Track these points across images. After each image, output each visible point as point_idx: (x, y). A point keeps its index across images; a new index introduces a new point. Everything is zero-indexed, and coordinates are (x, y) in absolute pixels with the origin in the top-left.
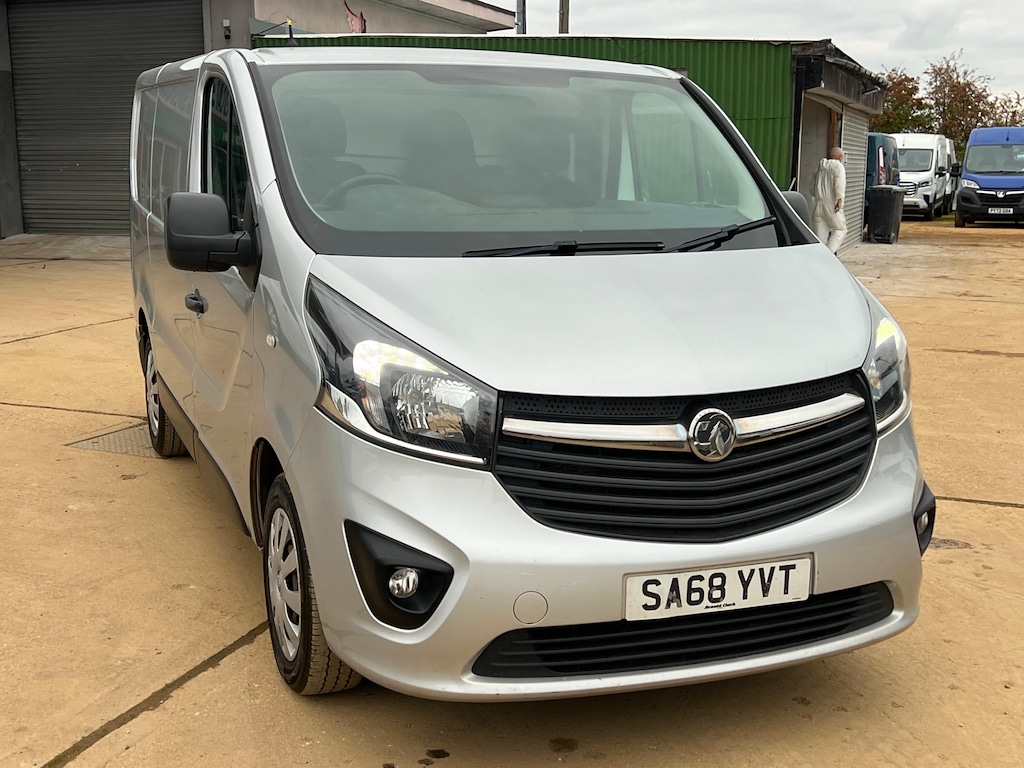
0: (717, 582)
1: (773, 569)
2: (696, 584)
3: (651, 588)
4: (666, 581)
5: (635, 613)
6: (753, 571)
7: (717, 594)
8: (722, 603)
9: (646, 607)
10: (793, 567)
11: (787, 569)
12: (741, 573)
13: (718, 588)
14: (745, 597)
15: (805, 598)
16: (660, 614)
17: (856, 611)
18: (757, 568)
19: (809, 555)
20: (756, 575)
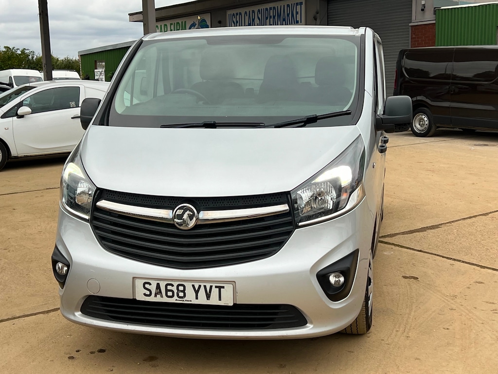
0: (181, 288)
1: (211, 287)
2: (169, 287)
3: (147, 286)
4: (154, 283)
5: (140, 296)
6: (200, 286)
7: (181, 294)
8: (185, 299)
9: (145, 294)
10: (223, 287)
11: (220, 288)
12: (193, 286)
13: (181, 291)
14: (197, 298)
15: (231, 304)
16: (152, 299)
17: (275, 318)
18: (202, 285)
19: (232, 282)
20: (202, 288)
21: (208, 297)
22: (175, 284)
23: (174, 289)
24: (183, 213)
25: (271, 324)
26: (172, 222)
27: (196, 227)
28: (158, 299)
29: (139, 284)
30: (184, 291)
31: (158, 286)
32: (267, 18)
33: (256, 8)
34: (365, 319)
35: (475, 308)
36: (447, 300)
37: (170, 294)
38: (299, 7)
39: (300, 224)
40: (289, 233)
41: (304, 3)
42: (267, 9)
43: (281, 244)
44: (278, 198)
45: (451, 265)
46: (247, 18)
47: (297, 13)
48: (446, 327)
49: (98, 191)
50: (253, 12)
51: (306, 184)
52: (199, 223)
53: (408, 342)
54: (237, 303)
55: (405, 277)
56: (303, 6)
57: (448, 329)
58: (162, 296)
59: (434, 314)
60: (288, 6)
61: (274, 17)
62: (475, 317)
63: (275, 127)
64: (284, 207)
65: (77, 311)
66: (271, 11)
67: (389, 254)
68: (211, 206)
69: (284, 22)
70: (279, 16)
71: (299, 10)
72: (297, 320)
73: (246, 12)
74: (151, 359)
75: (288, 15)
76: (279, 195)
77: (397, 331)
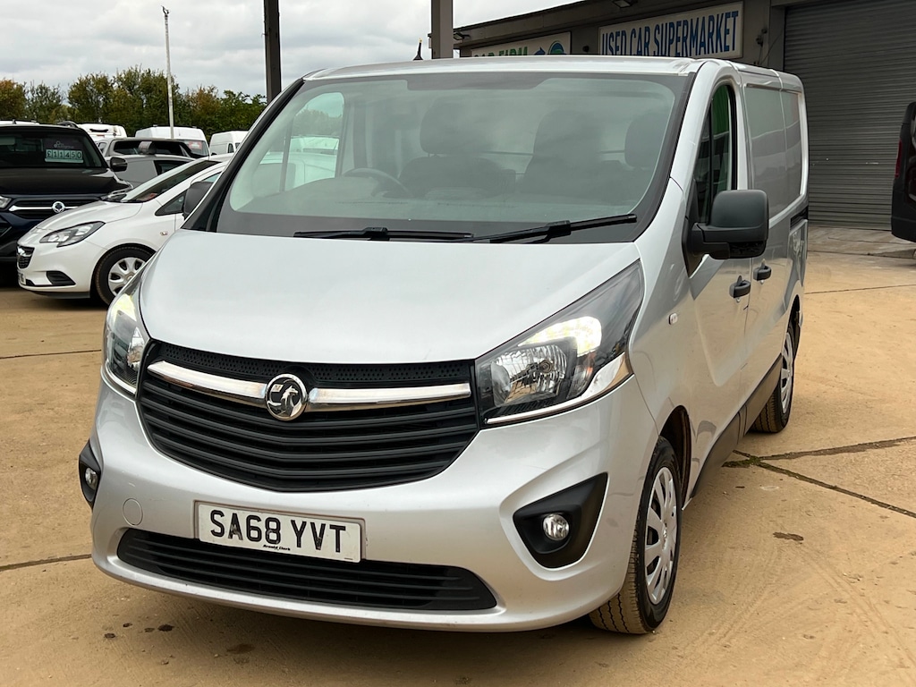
0: (273, 526)
1: (323, 526)
2: (253, 523)
3: (217, 517)
4: (228, 514)
5: (206, 537)
6: (304, 524)
7: (273, 536)
8: (278, 545)
9: (213, 532)
10: (344, 528)
11: (338, 529)
12: (293, 522)
13: (274, 531)
14: (299, 545)
15: (357, 560)
16: (224, 541)
17: (437, 591)
18: (309, 521)
19: (359, 521)
20: (308, 528)
21: (318, 544)
22: (264, 517)
23: (262, 525)
24: (283, 391)
25: (430, 601)
26: (263, 406)
27: (304, 416)
28: (235, 542)
29: (205, 512)
30: (277, 531)
31: (235, 519)
32: (671, 42)
33: (652, 23)
34: (636, 605)
35: (887, 602)
36: (838, 583)
37: (254, 534)
38: (730, 20)
39: (490, 421)
40: (469, 437)
41: (740, 14)
42: (672, 25)
43: (452, 456)
44: (453, 371)
45: (882, 517)
46: (635, 41)
47: (727, 32)
48: (809, 633)
49: (153, 345)
50: (647, 29)
51: (508, 347)
52: (309, 409)
53: (722, 656)
54: (368, 559)
55: (778, 535)
56: (739, 19)
57: (811, 637)
58: (241, 538)
59: (800, 607)
60: (711, 18)
61: (685, 39)
62: (877, 620)
63: (492, 242)
64: (462, 389)
65: (112, 554)
66: (680, 28)
67: (770, 490)
68: (335, 380)
69: (702, 48)
70: (694, 37)
71: (730, 26)
72: (478, 598)
73: (634, 29)
74: (243, 648)
75: (710, 35)
76: (456, 366)
77: (711, 634)
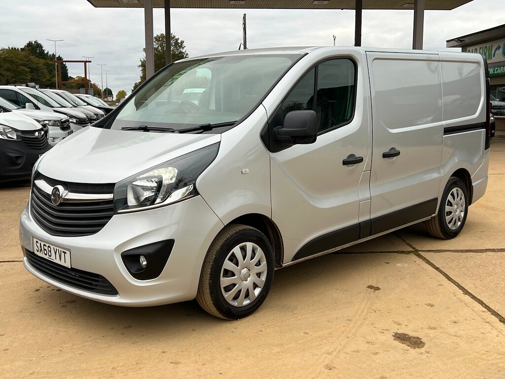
0: (49, 249)
1: (61, 251)
2: (45, 247)
3: (37, 244)
8: (51, 258)
9: (37, 250)
10: (66, 253)
12: (54, 248)
14: (56, 258)
17: (97, 284)
18: (57, 249)
19: (69, 250)
21: (60, 259)
22: (47, 245)
24: (55, 193)
27: (61, 204)
28: (41, 255)
29: (35, 240)
30: (50, 251)
31: (41, 245)
37: (45, 252)
39: (119, 211)
40: (110, 217)
43: (103, 225)
51: (134, 178)
54: (72, 267)
55: (370, 286)
57: (307, 334)
59: (325, 319)
64: (111, 196)
67: (401, 266)
72: (109, 290)
